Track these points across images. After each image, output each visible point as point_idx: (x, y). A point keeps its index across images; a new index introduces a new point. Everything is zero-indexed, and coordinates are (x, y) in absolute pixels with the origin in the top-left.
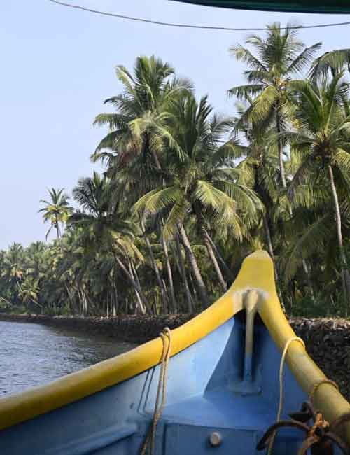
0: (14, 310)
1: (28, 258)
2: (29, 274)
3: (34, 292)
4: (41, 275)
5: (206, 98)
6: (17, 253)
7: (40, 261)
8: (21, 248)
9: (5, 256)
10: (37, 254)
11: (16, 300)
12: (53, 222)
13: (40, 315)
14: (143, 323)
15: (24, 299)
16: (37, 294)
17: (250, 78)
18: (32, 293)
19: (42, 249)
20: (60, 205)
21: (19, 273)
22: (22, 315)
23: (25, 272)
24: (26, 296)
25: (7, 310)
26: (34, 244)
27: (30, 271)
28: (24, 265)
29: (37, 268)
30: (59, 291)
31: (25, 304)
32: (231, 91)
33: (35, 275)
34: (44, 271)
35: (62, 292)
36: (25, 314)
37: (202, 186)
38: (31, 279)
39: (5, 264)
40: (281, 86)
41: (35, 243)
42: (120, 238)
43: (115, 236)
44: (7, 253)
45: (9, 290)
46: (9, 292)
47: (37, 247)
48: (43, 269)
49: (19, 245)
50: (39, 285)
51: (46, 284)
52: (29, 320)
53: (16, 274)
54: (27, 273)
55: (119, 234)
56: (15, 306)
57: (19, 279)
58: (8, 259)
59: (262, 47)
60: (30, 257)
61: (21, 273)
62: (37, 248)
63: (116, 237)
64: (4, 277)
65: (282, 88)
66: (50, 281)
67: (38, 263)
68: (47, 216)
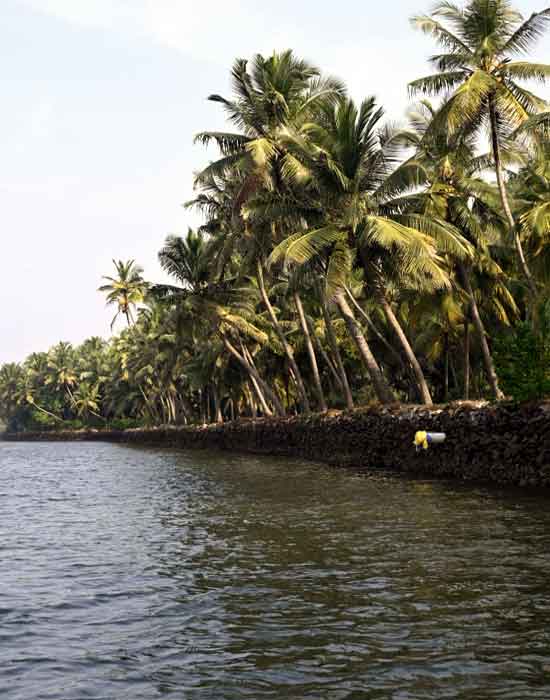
0: (66, 427)
1: (81, 360)
2: (84, 379)
3: (93, 401)
4: (102, 379)
5: (373, 100)
6: (64, 355)
7: (99, 361)
8: (70, 347)
9: (48, 358)
10: (94, 353)
11: (68, 413)
12: (121, 305)
13: (102, 431)
14: (278, 426)
15: (80, 412)
16: (97, 403)
17: (442, 65)
18: (91, 404)
19: (100, 347)
20: (131, 282)
21: (70, 379)
22: (77, 431)
23: (78, 377)
24: (82, 408)
25: (57, 426)
26: (89, 341)
27: (84, 375)
28: (76, 368)
29: (95, 371)
30: (131, 396)
31: (80, 418)
32: (413, 84)
33: (92, 380)
34: (106, 374)
35: (135, 397)
36: (82, 430)
37: (375, 223)
38: (88, 385)
39: (49, 369)
40: (494, 71)
41: (90, 339)
42: (230, 314)
43: (223, 311)
44: (51, 354)
45: (56, 402)
46: (57, 404)
47: (93, 343)
48: (104, 371)
49: (67, 344)
50: (100, 392)
51: (110, 390)
52: (89, 437)
53: (65, 380)
54: (81, 378)
55: (229, 308)
56: (67, 422)
57: (70, 387)
58: (53, 362)
59: (459, 19)
60: (85, 358)
61: (73, 378)
62: (94, 347)
63: (224, 313)
64: (49, 384)
65: (497, 74)
66: (117, 385)
67: (95, 364)
68: (113, 297)
